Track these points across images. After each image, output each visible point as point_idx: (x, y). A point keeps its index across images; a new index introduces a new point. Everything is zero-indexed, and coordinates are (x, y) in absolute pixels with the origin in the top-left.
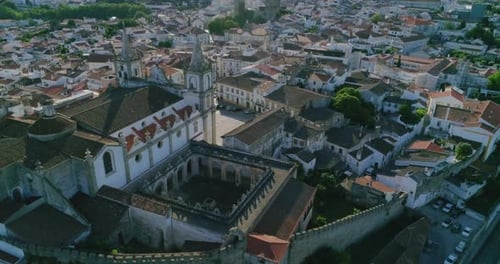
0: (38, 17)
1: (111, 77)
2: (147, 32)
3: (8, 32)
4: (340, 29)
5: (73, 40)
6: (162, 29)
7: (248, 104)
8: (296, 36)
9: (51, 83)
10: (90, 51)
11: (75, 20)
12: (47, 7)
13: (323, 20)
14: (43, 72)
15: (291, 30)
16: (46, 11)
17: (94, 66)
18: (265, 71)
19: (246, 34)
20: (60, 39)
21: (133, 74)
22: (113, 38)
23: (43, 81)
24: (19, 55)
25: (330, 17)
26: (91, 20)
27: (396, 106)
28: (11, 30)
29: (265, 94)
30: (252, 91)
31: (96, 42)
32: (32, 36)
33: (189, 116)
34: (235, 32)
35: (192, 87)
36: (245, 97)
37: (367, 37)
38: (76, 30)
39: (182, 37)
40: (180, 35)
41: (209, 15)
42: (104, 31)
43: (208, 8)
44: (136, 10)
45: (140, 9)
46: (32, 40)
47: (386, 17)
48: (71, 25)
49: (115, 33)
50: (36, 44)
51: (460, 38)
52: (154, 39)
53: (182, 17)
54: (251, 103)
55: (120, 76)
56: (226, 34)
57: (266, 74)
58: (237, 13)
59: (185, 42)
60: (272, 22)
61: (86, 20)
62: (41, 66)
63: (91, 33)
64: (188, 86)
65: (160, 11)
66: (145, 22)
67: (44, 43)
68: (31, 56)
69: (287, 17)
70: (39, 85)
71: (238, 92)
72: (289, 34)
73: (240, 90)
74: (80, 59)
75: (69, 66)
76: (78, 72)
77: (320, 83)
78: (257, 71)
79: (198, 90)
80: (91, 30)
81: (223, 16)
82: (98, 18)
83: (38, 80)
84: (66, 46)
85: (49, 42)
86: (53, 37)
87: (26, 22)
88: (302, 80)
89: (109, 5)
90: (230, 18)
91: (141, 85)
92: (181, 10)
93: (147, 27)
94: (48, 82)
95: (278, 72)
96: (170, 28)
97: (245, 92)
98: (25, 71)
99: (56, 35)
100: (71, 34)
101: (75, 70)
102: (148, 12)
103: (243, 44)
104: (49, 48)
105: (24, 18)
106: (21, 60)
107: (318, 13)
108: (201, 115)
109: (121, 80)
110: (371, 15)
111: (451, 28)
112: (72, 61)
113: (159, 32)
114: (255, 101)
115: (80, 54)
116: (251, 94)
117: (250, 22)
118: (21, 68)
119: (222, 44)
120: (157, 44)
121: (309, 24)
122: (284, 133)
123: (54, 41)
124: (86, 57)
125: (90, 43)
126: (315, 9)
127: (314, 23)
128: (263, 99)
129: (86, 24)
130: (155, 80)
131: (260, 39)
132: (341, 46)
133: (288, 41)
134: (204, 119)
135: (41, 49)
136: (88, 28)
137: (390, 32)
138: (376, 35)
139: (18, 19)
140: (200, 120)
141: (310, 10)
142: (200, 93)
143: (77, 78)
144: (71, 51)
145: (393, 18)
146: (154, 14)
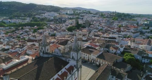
0: (12, 26)
1: (36, 49)
2: (47, 31)
3: (1, 31)
4: (110, 30)
5: (22, 34)
6: (52, 30)
7: (89, 59)
8: (97, 32)
9: (13, 51)
10: (28, 37)
11: (23, 27)
12: (15, 23)
13: (104, 26)
14: (10, 46)
15: (95, 30)
16: (15, 24)
17: (29, 44)
18: (93, 46)
19: (80, 32)
20: (18, 33)
21: (47, 51)
22: (36, 33)
23: (10, 50)
24: (4, 39)
25: (105, 26)
26: (28, 27)
27: (147, 60)
28: (3, 30)
29: (96, 56)
30: (91, 55)
31: (30, 34)
32: (9, 33)
33: (73, 72)
34: (77, 31)
35: (73, 58)
36: (87, 56)
37: (120, 32)
38: (24, 30)
39: (59, 33)
40: (58, 32)
41: (67, 25)
42: (33, 31)
43: (66, 23)
44: (43, 24)
45: (44, 24)
46: (9, 34)
47: (123, 26)
48: (22, 29)
49: (36, 31)
50: (10, 35)
51: (149, 32)
52: (49, 33)
53: (58, 26)
54: (90, 59)
55: (41, 52)
56: (73, 31)
57: (93, 47)
58: (76, 25)
59: (60, 34)
60: (88, 27)
61: (27, 27)
62: (10, 44)
63: (28, 31)
64: (71, 57)
65: (50, 24)
66: (46, 28)
67: (13, 35)
68: (8, 39)
69: (92, 26)
70: (8, 51)
71: (84, 55)
72: (95, 31)
73: (85, 54)
74: (24, 41)
75: (20, 43)
76: (23, 46)
77: (114, 51)
78: (90, 46)
79: (76, 59)
80: (29, 30)
81: (71, 26)
82: (31, 26)
83: (8, 49)
84: (20, 36)
85: (14, 34)
86: (16, 33)
87: (8, 28)
88: (107, 49)
89: (35, 22)
90: (74, 26)
91: (50, 56)
92: (57, 24)
93: (47, 29)
94: (12, 50)
95: (98, 46)
96: (55, 30)
97: (88, 55)
98: (4, 45)
99: (17, 32)
100: (22, 32)
101: (22, 45)
102: (46, 24)
103: (80, 35)
104: (14, 37)
105: (8, 26)
106: (4, 41)
107: (101, 24)
108: (77, 70)
109: (41, 54)
110: (118, 25)
111: (145, 29)
112: (22, 42)
113: (51, 31)
114: (92, 58)
115: (24, 39)
116: (90, 55)
117: (81, 28)
118: (3, 44)
119: (73, 35)
120: (51, 35)
121: (100, 28)
122: (111, 76)
123: (16, 34)
124: (26, 40)
125: (28, 35)
126: (100, 23)
127: (101, 28)
128: (96, 58)
129: (27, 29)
130: (56, 54)
131: (85, 33)
132: (114, 36)
133: (96, 34)
134: (78, 71)
135: (11, 37)
136: (28, 30)
137: (127, 30)
138: (123, 32)
139: (6, 27)
140: (76, 72)
141: (98, 24)
142: (77, 60)
143: (23, 49)
144: (21, 38)
145: (126, 26)
146: (48, 25)
